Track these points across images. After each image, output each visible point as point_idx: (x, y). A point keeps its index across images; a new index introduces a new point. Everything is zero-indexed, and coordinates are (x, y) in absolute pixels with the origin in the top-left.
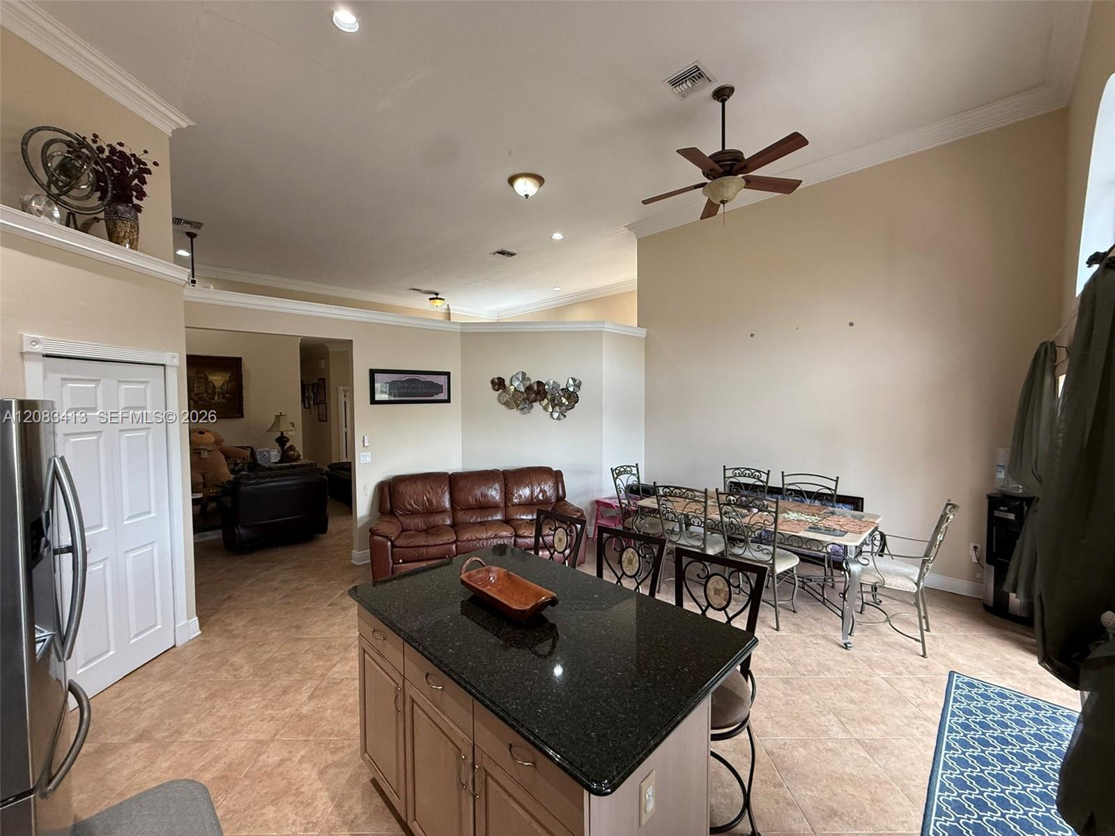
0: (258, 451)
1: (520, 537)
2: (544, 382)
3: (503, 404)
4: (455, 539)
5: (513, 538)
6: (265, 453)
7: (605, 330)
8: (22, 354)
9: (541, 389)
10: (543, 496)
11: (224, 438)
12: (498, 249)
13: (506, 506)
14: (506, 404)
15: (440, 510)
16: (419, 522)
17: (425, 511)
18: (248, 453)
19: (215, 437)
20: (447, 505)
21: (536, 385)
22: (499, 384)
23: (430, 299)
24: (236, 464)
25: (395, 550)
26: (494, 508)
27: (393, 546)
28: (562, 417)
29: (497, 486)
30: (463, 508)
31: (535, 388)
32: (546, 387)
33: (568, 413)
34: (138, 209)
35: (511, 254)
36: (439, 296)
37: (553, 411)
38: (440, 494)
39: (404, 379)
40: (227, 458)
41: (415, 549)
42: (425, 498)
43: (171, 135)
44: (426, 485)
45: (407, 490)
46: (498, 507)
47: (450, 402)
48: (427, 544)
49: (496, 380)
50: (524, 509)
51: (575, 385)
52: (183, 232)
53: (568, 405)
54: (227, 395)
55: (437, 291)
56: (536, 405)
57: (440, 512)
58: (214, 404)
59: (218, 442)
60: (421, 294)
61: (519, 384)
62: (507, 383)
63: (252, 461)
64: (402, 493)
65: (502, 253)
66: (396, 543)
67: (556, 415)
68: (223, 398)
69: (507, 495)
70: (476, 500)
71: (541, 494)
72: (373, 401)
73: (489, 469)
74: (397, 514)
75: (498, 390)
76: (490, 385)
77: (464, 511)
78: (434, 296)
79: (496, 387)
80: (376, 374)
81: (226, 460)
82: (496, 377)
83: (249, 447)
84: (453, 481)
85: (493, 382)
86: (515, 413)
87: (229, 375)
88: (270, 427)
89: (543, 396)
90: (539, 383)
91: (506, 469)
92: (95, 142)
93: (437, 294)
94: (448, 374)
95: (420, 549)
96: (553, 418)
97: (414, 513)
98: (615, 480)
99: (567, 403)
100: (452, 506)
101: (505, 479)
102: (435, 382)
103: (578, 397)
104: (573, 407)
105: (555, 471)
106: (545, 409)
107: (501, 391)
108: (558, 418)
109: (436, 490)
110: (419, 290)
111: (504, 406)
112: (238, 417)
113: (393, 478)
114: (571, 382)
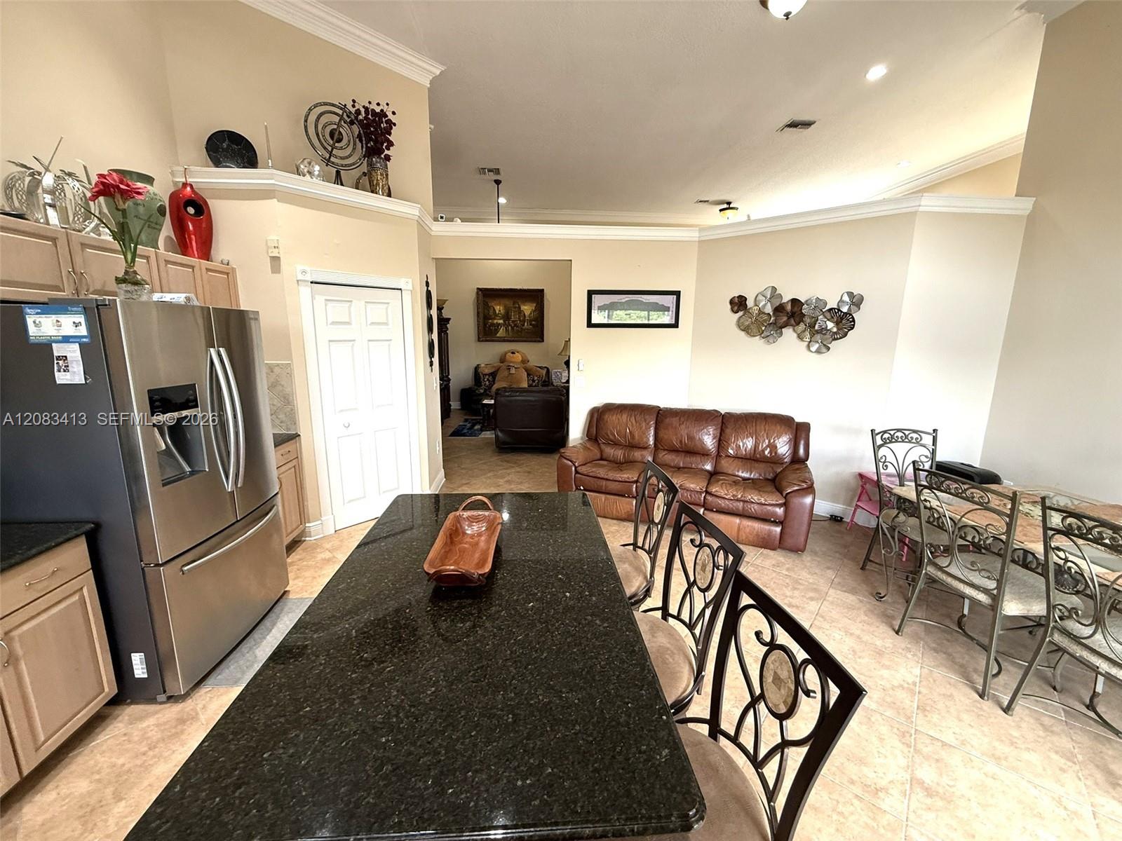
0: (553, 371)
1: (711, 494)
2: (803, 301)
3: (743, 330)
4: (636, 479)
5: (703, 495)
6: (558, 373)
7: (921, 209)
8: (298, 281)
9: (796, 309)
10: (770, 452)
11: (529, 358)
12: (787, 120)
13: (718, 455)
14: (746, 330)
15: (641, 446)
16: (619, 454)
17: (627, 444)
18: (544, 372)
19: (522, 357)
20: (651, 442)
21: (790, 304)
22: (739, 304)
23: (721, 210)
24: (534, 381)
25: (577, 475)
26: (703, 455)
27: (577, 472)
28: (824, 350)
29: (711, 430)
30: (666, 448)
31: (789, 307)
32: (805, 306)
33: (834, 345)
34: (388, 158)
35: (807, 124)
36: (731, 206)
37: (810, 342)
38: (644, 428)
39: (623, 301)
40: (528, 375)
41: (596, 479)
42: (628, 430)
43: (429, 86)
44: (631, 416)
45: (612, 419)
46: (707, 455)
47: (677, 327)
48: (606, 477)
49: (736, 300)
50: (740, 463)
51: (853, 304)
52: (492, 180)
53: (835, 333)
54: (533, 323)
55: (728, 198)
56: (789, 333)
57: (641, 448)
58: (524, 330)
59: (525, 361)
60: (711, 206)
61: (766, 304)
62: (750, 303)
63: (547, 380)
64: (607, 422)
65: (793, 125)
66: (579, 469)
67: (815, 347)
68: (531, 325)
69: (721, 442)
70: (681, 441)
71: (768, 449)
72: (590, 325)
73: (707, 409)
74: (600, 442)
75: (736, 313)
76: (729, 306)
77: (666, 452)
78: (725, 206)
79: (736, 308)
80: (593, 296)
81: (528, 377)
82: (737, 295)
83: (545, 367)
84: (661, 416)
85: (732, 302)
86: (757, 341)
87: (535, 305)
88: (560, 351)
89: (797, 319)
90: (795, 302)
91: (728, 411)
92: (354, 106)
93: (729, 203)
94: (677, 294)
95: (600, 480)
96: (811, 351)
97: (616, 444)
98: (876, 449)
99: (835, 330)
100: (655, 444)
101: (723, 423)
102: (660, 303)
103: (854, 321)
104: (845, 335)
105: (797, 423)
106: (800, 337)
107: (741, 313)
108: (818, 351)
109: (640, 424)
110: (708, 201)
111: (743, 333)
112: (539, 341)
113: (603, 406)
114: (846, 298)
